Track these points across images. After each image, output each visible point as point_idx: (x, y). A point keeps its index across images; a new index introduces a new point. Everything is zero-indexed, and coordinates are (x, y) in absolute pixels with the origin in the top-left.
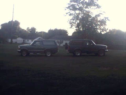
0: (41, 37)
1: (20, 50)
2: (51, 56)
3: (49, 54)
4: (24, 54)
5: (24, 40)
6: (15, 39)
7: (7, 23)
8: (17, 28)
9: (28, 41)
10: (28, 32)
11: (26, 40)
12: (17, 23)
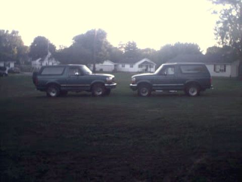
0: (149, 59)
1: (136, 85)
2: (198, 95)
3: (193, 92)
4: (145, 92)
5: (115, 66)
6: (100, 64)
7: (84, 34)
8: (104, 43)
9: (124, 67)
10: (120, 49)
11: (120, 66)
12: (102, 34)
